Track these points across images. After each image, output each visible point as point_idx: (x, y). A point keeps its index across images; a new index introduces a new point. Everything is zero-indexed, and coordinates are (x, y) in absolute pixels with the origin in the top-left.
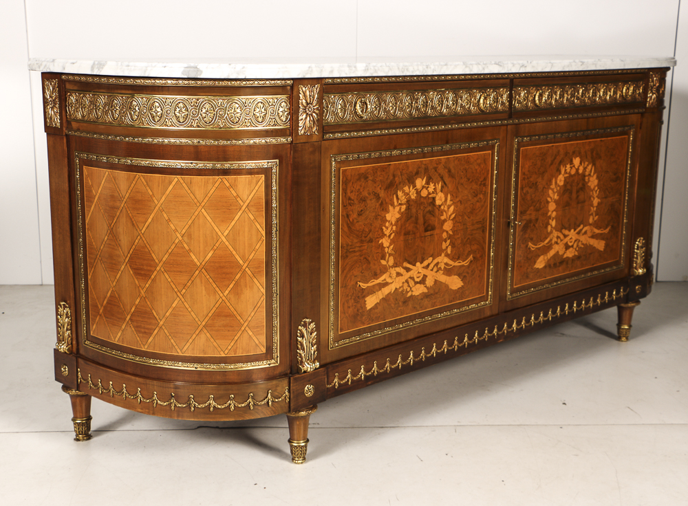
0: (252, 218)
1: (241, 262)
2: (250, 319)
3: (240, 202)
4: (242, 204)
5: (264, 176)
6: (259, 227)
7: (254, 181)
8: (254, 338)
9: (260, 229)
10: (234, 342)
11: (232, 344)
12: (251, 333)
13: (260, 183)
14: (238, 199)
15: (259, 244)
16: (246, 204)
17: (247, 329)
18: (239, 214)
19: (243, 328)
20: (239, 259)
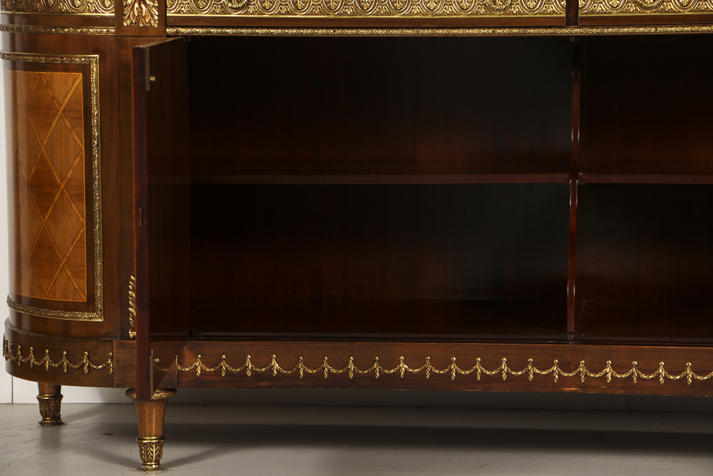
0: (69, 126)
1: (59, 181)
2: (68, 254)
3: (57, 104)
4: (58, 107)
5: (81, 74)
6: (77, 138)
7: (71, 80)
8: (73, 280)
9: (79, 142)
10: (53, 282)
11: (51, 285)
12: (69, 274)
13: (77, 83)
14: (55, 101)
15: (77, 160)
16: (62, 108)
17: (66, 267)
18: (56, 120)
19: (61, 266)
20: (57, 177)
